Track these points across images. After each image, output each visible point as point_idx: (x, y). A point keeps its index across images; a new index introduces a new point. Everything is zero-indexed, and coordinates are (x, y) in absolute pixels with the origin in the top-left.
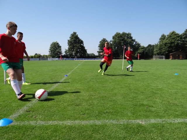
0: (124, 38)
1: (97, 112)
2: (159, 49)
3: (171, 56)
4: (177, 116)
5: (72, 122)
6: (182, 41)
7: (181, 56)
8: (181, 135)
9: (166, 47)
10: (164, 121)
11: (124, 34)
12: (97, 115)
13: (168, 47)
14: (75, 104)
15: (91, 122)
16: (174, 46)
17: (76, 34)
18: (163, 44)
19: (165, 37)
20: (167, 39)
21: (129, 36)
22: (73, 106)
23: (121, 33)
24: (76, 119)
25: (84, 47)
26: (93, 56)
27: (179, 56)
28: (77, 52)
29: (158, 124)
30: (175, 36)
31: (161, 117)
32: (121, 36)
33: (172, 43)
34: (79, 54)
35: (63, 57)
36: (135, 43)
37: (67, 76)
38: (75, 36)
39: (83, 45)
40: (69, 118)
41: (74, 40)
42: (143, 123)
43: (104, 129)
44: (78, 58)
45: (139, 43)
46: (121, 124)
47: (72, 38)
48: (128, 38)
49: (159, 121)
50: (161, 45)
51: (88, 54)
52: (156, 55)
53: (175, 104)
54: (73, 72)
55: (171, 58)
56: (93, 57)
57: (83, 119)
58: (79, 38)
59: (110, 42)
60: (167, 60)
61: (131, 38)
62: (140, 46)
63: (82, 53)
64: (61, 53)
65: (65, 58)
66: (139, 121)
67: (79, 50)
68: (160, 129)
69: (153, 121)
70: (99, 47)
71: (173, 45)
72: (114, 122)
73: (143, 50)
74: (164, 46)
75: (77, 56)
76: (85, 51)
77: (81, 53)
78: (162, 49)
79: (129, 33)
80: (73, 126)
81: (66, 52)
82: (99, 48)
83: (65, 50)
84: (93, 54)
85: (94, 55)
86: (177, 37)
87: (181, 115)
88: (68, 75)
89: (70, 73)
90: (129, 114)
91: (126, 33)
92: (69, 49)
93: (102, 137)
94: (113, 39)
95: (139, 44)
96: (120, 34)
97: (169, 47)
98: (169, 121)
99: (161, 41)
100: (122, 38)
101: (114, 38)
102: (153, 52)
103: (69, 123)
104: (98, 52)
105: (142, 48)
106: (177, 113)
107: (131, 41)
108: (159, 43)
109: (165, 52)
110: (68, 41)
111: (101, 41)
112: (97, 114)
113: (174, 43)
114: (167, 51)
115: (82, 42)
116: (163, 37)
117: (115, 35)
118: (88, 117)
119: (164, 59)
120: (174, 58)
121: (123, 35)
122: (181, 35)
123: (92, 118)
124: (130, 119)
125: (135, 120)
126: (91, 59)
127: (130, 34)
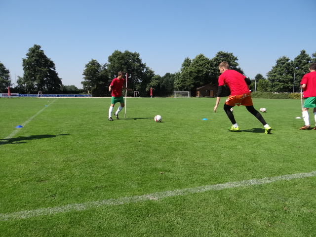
0: (128, 61)
1: (78, 188)
2: (182, 81)
3: (199, 92)
4: (204, 182)
5: (29, 212)
6: (214, 69)
7: (212, 92)
8: (208, 210)
9: (191, 78)
10: (186, 191)
11: (128, 54)
12: (78, 195)
13: (194, 78)
14: (37, 179)
15: (68, 208)
16: (202, 76)
17: (39, 49)
18: (187, 72)
19: (191, 62)
20: (192, 66)
21: (135, 57)
22: (33, 182)
23: (123, 52)
24: (38, 206)
25: (57, 74)
26: (73, 90)
27: (209, 91)
28: (42, 83)
29: (177, 197)
30: (204, 62)
31: (181, 186)
32: (123, 58)
33: (199, 72)
34: (47, 86)
35: (14, 91)
36: (145, 70)
37: (21, 127)
38: (38, 52)
39: (55, 69)
40: (24, 207)
41: (35, 60)
42: (156, 199)
43: (90, 216)
44: (45, 93)
45: (152, 70)
46: (120, 205)
47: (32, 57)
48: (134, 60)
49: (178, 192)
50: (184, 75)
51: (65, 88)
52: (177, 90)
53: (202, 165)
54: (33, 119)
55: (198, 95)
56: (73, 92)
57: (52, 204)
58: (46, 57)
59: (105, 66)
60: (193, 98)
61: (139, 61)
62: (153, 75)
63: (53, 85)
64: (8, 84)
65: (18, 94)
66: (150, 197)
67: (45, 79)
68: (181, 205)
69: (170, 193)
70: (84, 74)
71: (200, 75)
72: (109, 203)
73: (157, 81)
74: (189, 76)
75: (42, 90)
76: (59, 81)
77: (50, 84)
78: (186, 81)
79: (135, 53)
80: (32, 220)
81: (19, 82)
82: (84, 76)
83: (18, 78)
84: (74, 86)
85: (76, 88)
86: (206, 63)
87: (210, 180)
88: (23, 125)
89: (27, 122)
90: (134, 187)
91: (130, 53)
92: (25, 75)
93: (87, 231)
94: (109, 62)
95: (152, 72)
96: (121, 53)
97: (196, 78)
98: (193, 190)
99: (184, 68)
100: (125, 60)
101: (110, 59)
102: (172, 85)
103: (23, 215)
104: (82, 83)
105: (156, 79)
106: (204, 178)
107: (139, 66)
108: (181, 72)
109: (190, 85)
110: (24, 60)
111: (88, 64)
112: (79, 192)
113: (202, 71)
114: (193, 84)
115: (52, 64)
116: (187, 62)
117: (113, 54)
118: (61, 200)
119: (189, 97)
120: (203, 95)
121: (126, 56)
122: (211, 61)
123: (69, 201)
124: (136, 195)
125: (143, 195)
126: (71, 96)
127: (138, 55)
